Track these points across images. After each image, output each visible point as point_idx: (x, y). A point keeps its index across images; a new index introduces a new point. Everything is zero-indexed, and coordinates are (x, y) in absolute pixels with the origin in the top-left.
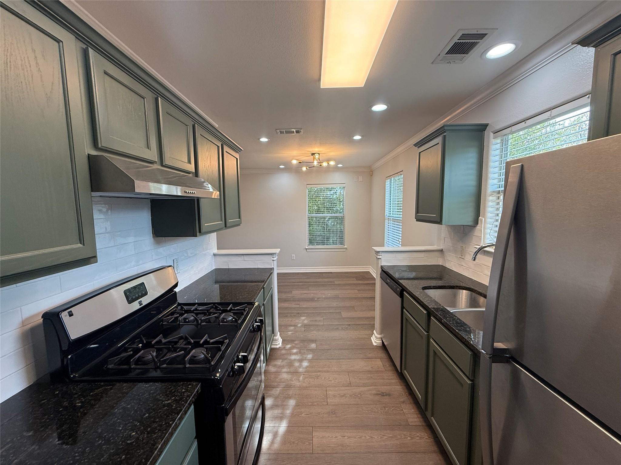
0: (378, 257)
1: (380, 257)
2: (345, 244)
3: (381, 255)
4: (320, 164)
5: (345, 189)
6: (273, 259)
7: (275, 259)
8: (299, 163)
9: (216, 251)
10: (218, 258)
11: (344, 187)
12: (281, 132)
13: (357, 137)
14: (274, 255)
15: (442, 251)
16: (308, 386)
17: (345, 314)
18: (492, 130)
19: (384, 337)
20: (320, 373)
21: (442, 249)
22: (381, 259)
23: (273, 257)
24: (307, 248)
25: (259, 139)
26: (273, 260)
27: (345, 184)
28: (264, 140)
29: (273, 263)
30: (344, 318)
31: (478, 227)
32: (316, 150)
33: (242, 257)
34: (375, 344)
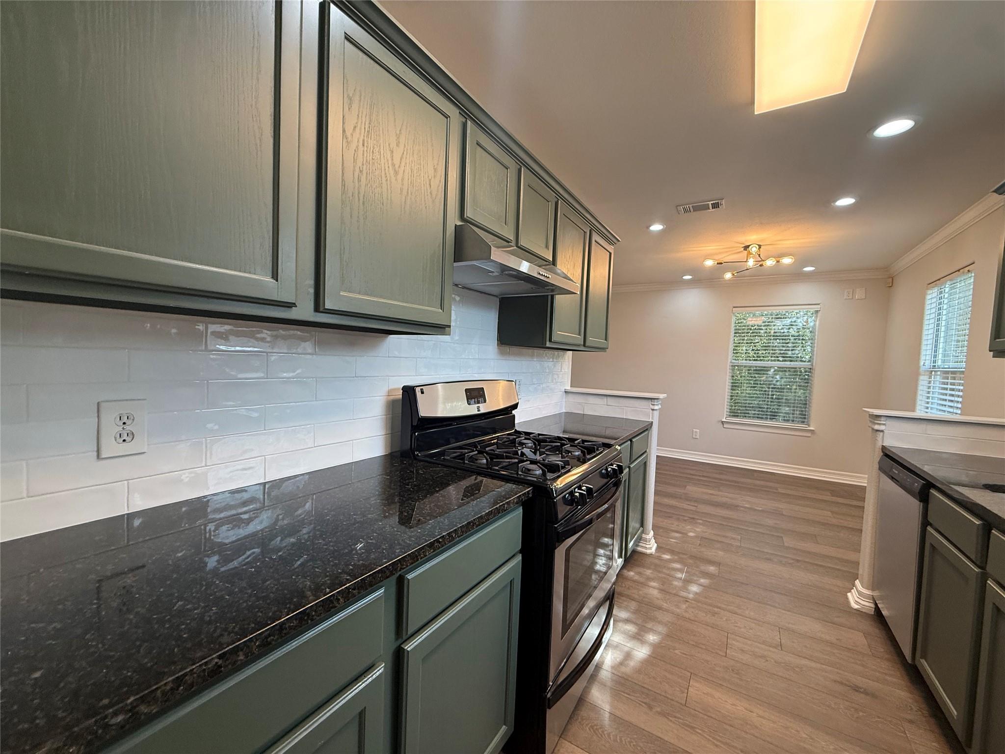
0: (876, 427)
1: (882, 428)
2: (812, 423)
3: (884, 424)
4: (761, 263)
5: (819, 314)
6: (652, 407)
7: (656, 407)
8: (718, 264)
9: (568, 388)
10: (571, 398)
11: (817, 312)
12: (686, 211)
13: (845, 202)
14: (656, 401)
16: (693, 618)
19: (881, 598)
20: (719, 610)
22: (882, 431)
23: (652, 404)
24: (724, 420)
25: (648, 227)
26: (653, 410)
27: (819, 304)
28: (656, 227)
29: (653, 414)
32: (752, 237)
33: (605, 399)
34: (856, 606)
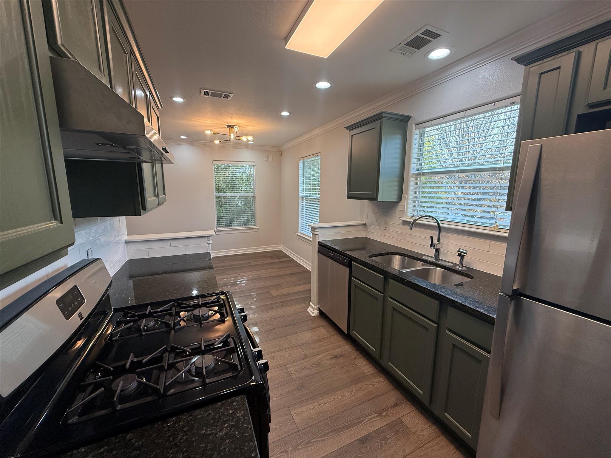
0: (316, 233)
1: (318, 233)
2: (257, 225)
3: (318, 231)
4: (239, 138)
5: (255, 168)
6: (208, 242)
7: (211, 242)
8: (214, 134)
9: (126, 237)
10: (132, 247)
11: (254, 166)
12: (206, 94)
13: (285, 114)
14: (210, 237)
15: (365, 225)
17: (274, 293)
18: (415, 122)
19: (321, 306)
21: (366, 223)
22: (318, 235)
23: (208, 240)
24: (216, 230)
25: (172, 97)
26: (209, 244)
27: (254, 162)
28: (178, 99)
29: (209, 246)
30: (275, 297)
31: (401, 203)
33: (168, 242)
34: (313, 315)
